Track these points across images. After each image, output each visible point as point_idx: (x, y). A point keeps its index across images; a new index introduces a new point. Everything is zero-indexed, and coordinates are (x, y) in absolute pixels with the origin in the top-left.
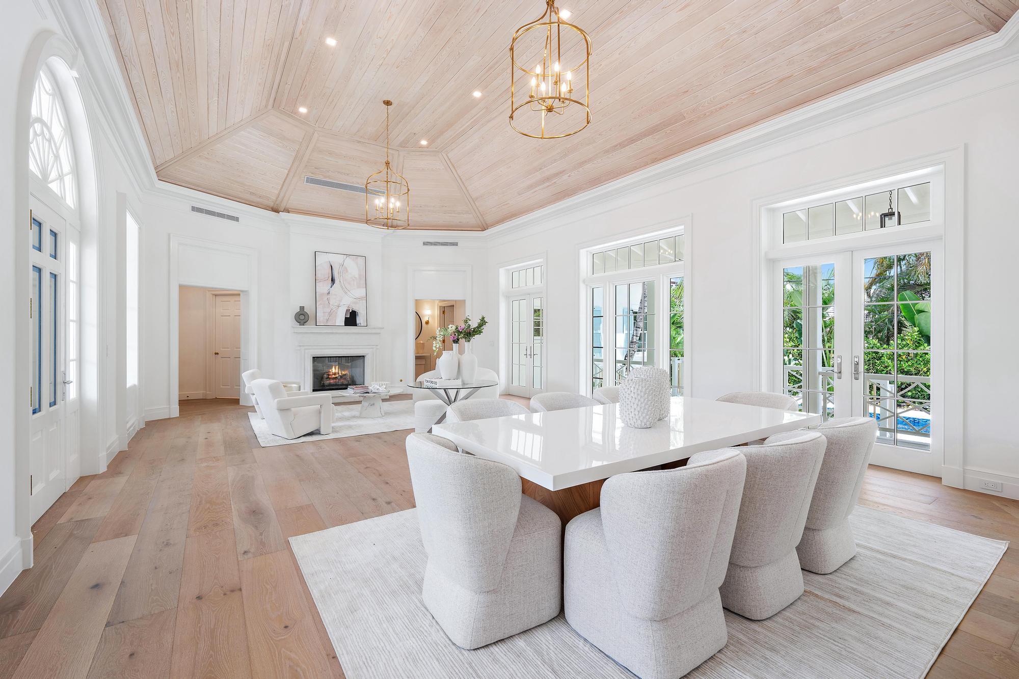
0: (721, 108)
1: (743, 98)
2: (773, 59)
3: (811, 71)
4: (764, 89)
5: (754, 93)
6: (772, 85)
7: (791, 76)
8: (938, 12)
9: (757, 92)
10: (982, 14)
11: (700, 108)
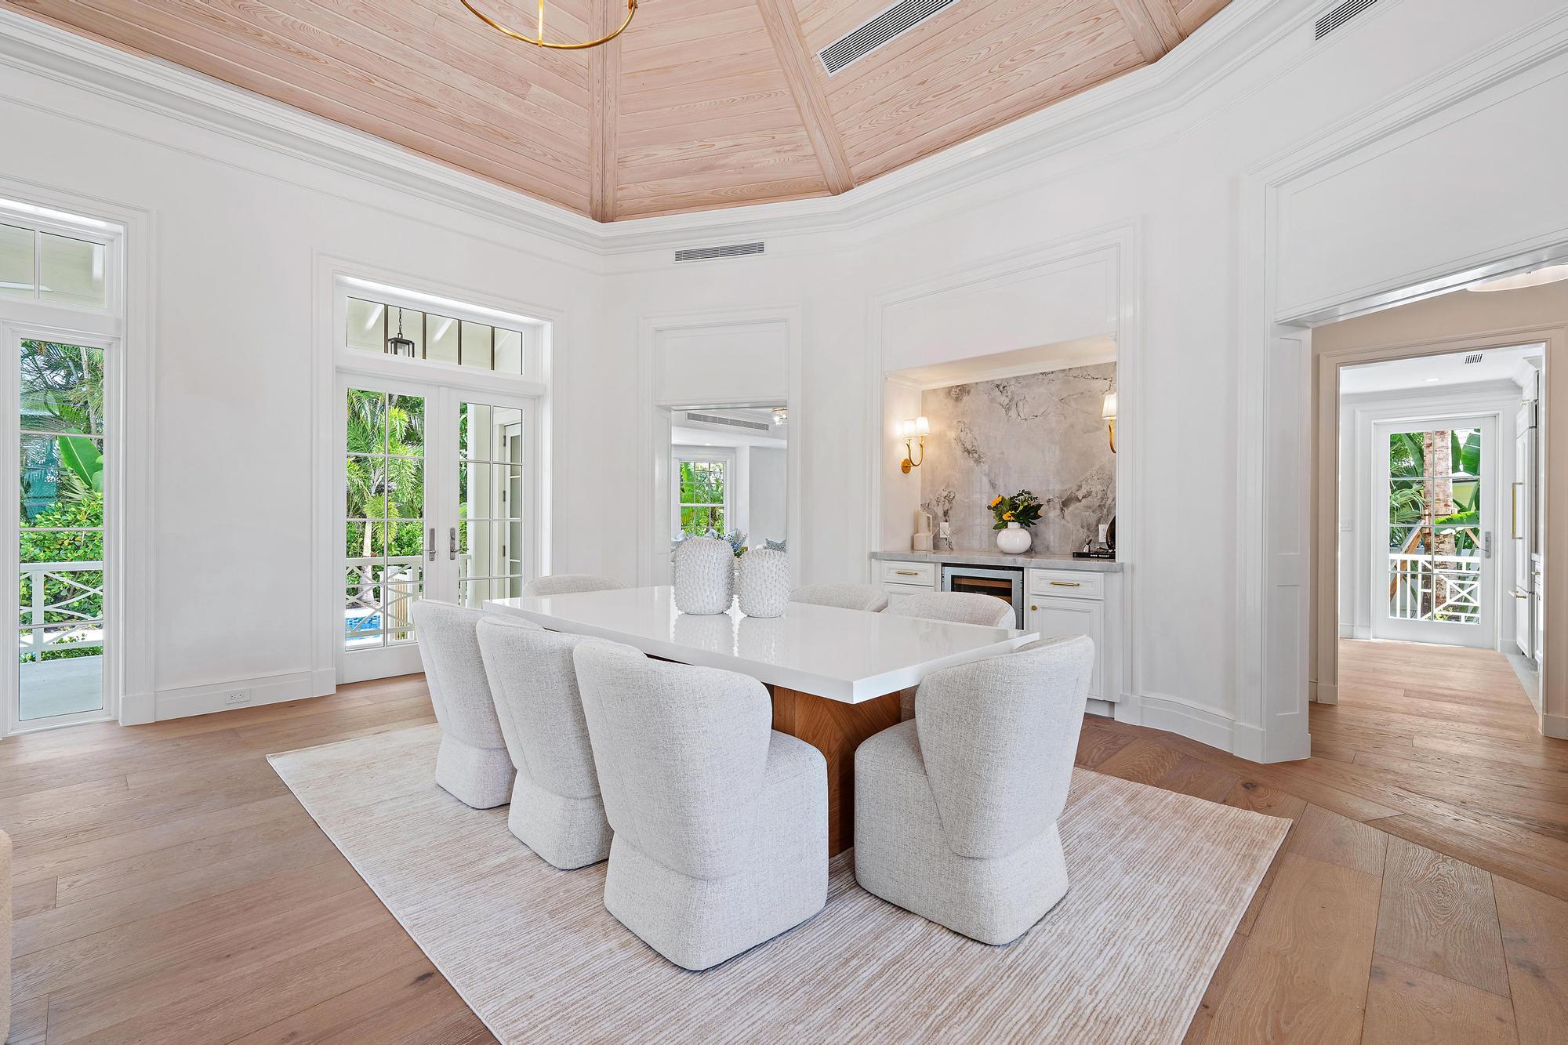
0: (299, 52)
1: (351, 73)
2: (432, 67)
3: (458, 123)
4: (390, 89)
5: (371, 81)
6: (404, 95)
7: (434, 107)
8: (580, 169)
9: (377, 84)
10: (598, 198)
11: (261, 16)
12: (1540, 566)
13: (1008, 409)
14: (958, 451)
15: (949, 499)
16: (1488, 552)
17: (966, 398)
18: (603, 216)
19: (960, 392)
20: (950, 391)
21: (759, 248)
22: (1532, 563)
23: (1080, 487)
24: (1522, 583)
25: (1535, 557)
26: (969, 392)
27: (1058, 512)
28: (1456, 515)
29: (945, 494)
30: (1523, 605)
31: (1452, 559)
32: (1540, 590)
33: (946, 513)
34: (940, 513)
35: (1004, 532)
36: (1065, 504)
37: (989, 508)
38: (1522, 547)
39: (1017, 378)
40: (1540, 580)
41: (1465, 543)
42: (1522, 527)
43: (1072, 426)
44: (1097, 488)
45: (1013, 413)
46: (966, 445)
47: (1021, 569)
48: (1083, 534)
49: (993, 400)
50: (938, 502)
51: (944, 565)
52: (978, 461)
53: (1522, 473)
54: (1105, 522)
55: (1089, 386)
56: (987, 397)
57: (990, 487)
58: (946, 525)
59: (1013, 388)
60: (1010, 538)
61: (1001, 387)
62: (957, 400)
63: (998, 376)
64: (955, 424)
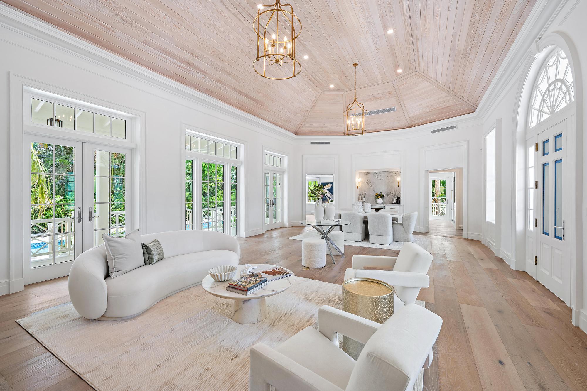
10: (296, 130)
12: (455, 205)
13: (377, 177)
14: (367, 184)
15: (365, 194)
16: (447, 203)
17: (368, 175)
18: (296, 133)
19: (367, 173)
20: (365, 173)
21: (329, 143)
22: (454, 204)
23: (391, 192)
24: (453, 208)
25: (454, 203)
26: (369, 173)
27: (387, 196)
28: (441, 195)
29: (364, 192)
30: (453, 211)
31: (440, 204)
32: (455, 209)
33: (364, 196)
34: (363, 196)
35: (378, 200)
36: (388, 195)
37: (375, 195)
38: (452, 201)
39: (379, 172)
40: (455, 207)
41: (442, 201)
42: (453, 198)
43: (390, 181)
44: (394, 192)
45: (378, 178)
46: (369, 184)
47: (384, 206)
48: (391, 200)
50: (362, 194)
51: (372, 206)
52: (371, 186)
53: (452, 189)
54: (396, 198)
55: (394, 174)
56: (373, 175)
57: (373, 192)
58: (364, 198)
59: (378, 173)
60: (380, 201)
61: (376, 173)
62: (366, 175)
63: (375, 171)
64: (366, 179)
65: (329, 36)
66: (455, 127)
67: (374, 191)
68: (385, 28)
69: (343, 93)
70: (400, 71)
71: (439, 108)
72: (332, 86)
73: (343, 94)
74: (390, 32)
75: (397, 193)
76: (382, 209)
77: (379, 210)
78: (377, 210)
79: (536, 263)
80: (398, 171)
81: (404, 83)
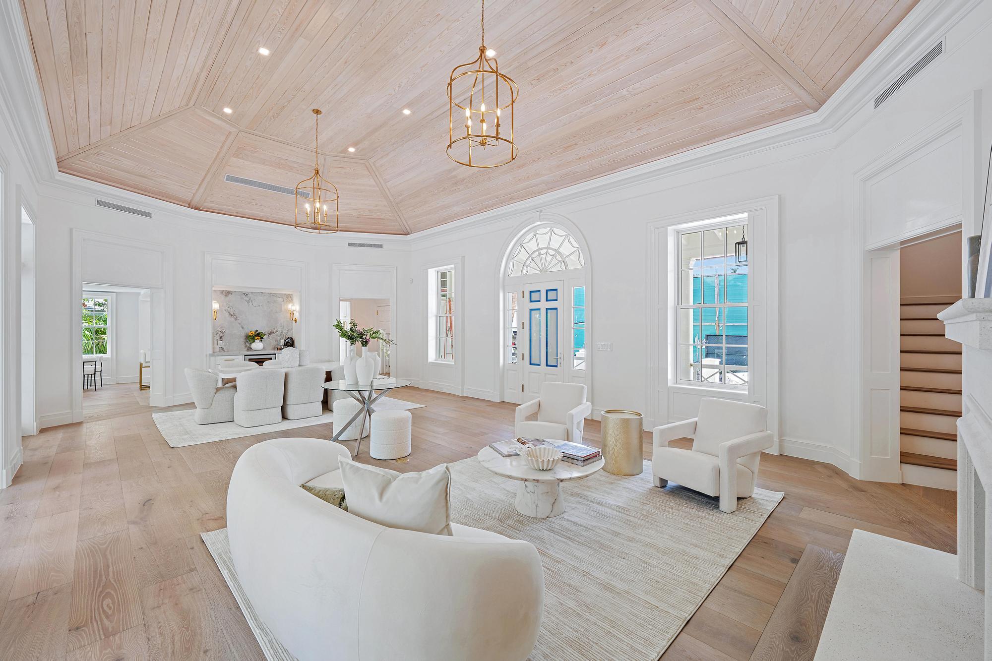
13: (248, 302)
14: (227, 314)
15: (223, 332)
17: (230, 296)
19: (228, 293)
20: (223, 293)
21: (149, 215)
23: (274, 329)
26: (231, 294)
27: (267, 337)
29: (221, 330)
33: (221, 338)
34: (219, 338)
35: (254, 343)
36: (270, 334)
37: (247, 336)
39: (252, 293)
43: (271, 310)
44: (280, 329)
45: (250, 304)
46: (231, 313)
47: (275, 354)
48: (275, 343)
49: (242, 298)
50: (217, 334)
51: (245, 355)
52: (236, 319)
55: (280, 299)
56: (239, 297)
57: (241, 328)
58: (219, 342)
59: (250, 295)
60: (257, 345)
61: (246, 294)
62: (226, 295)
63: (244, 291)
64: (225, 304)
65: (346, 63)
66: (381, 246)
67: (243, 328)
68: (408, 106)
69: (233, 130)
70: (352, 150)
71: (371, 217)
72: (228, 111)
73: (230, 133)
74: (407, 112)
75: (285, 331)
76: (271, 359)
77: (263, 362)
78: (260, 362)
79: (523, 391)
80: (286, 294)
81: (342, 166)
